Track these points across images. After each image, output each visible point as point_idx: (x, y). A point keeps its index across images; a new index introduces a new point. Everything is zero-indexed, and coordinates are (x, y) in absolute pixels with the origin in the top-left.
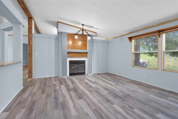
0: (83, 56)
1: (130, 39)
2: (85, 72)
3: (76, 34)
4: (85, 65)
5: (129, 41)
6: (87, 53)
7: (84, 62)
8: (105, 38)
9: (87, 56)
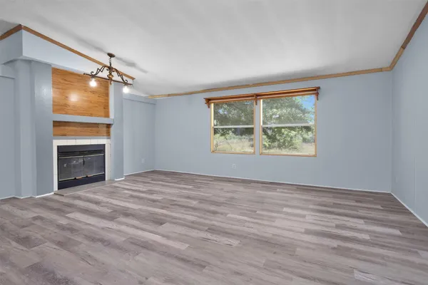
0: (97, 134)
1: (208, 101)
2: (104, 174)
3: (93, 76)
4: (104, 156)
5: (206, 106)
6: (109, 126)
7: (100, 149)
8: (146, 94)
9: (108, 134)
